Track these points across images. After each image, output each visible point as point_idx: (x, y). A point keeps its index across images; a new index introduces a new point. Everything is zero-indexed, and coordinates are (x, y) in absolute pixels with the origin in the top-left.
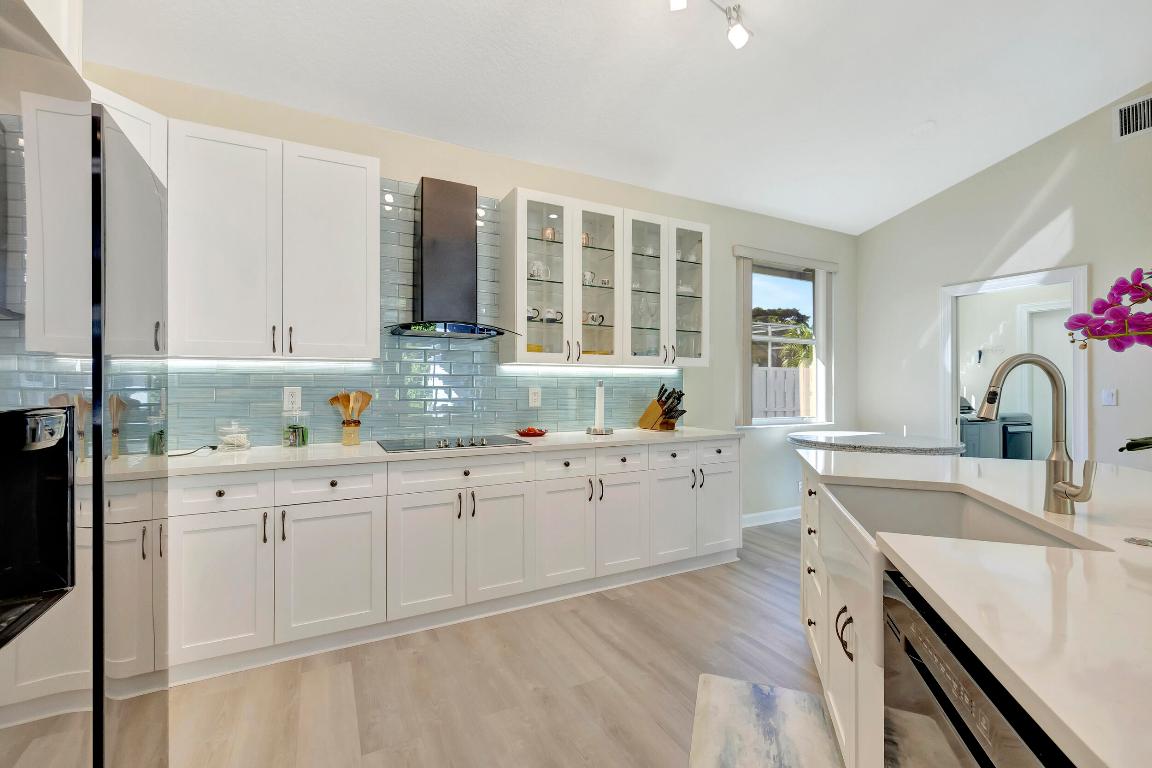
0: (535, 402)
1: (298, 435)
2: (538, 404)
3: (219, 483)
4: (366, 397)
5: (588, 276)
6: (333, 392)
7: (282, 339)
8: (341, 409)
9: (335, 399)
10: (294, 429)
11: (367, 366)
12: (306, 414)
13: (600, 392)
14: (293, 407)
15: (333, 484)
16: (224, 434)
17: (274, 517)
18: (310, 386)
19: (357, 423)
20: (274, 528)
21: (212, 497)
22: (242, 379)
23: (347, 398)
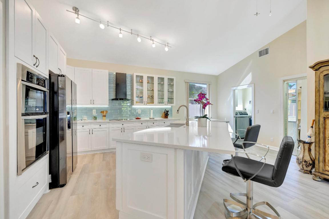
0: (139, 113)
1: (95, 118)
2: (140, 113)
3: (83, 124)
4: (107, 112)
5: (149, 88)
6: (101, 111)
7: (92, 102)
8: (102, 114)
9: (101, 112)
10: (94, 117)
11: (107, 106)
12: (96, 114)
13: (152, 111)
14: (94, 113)
15: (100, 126)
16: (83, 118)
17: (91, 130)
18: (97, 109)
19: (105, 116)
20: (91, 132)
21: (82, 127)
22: (86, 109)
23: (104, 112)
